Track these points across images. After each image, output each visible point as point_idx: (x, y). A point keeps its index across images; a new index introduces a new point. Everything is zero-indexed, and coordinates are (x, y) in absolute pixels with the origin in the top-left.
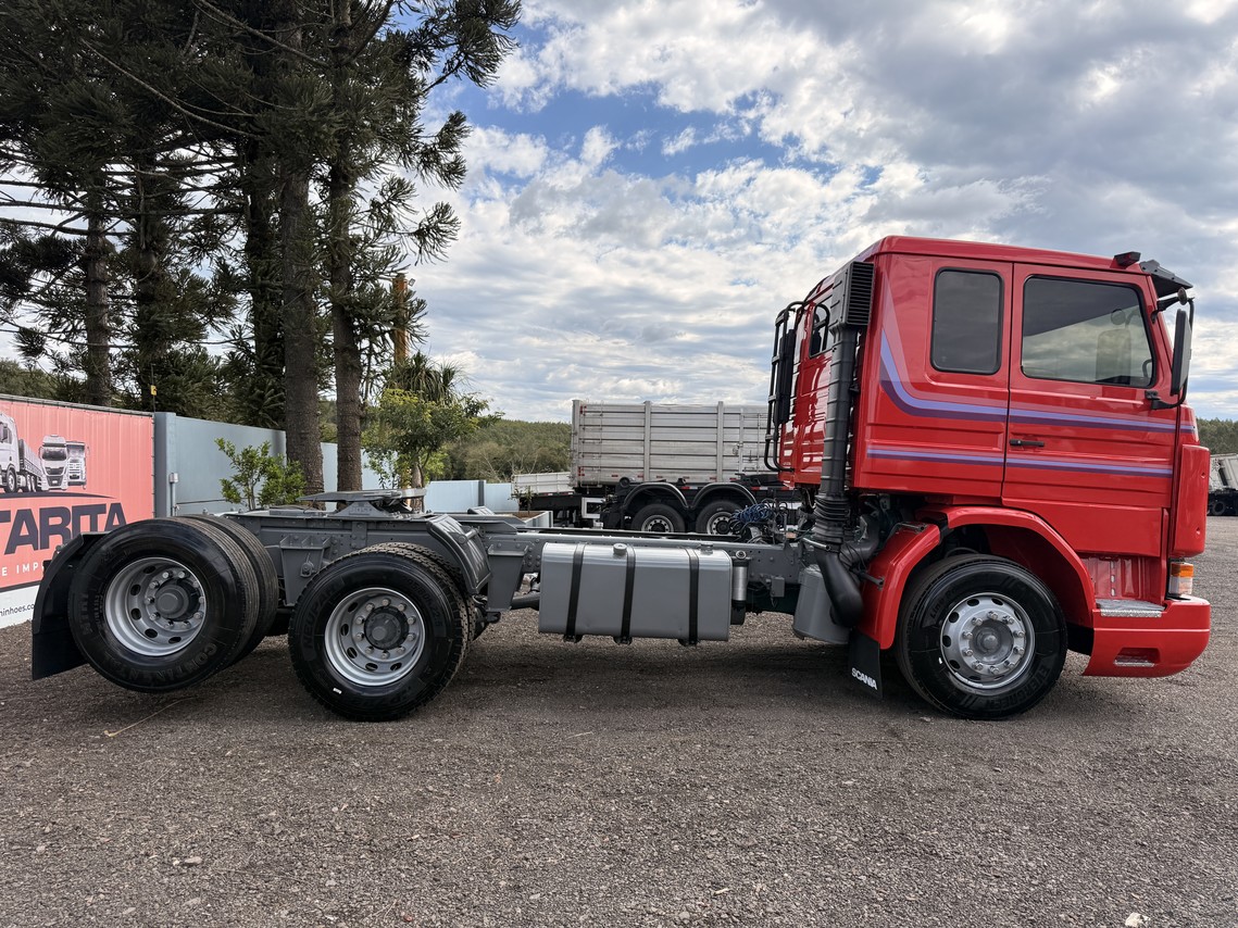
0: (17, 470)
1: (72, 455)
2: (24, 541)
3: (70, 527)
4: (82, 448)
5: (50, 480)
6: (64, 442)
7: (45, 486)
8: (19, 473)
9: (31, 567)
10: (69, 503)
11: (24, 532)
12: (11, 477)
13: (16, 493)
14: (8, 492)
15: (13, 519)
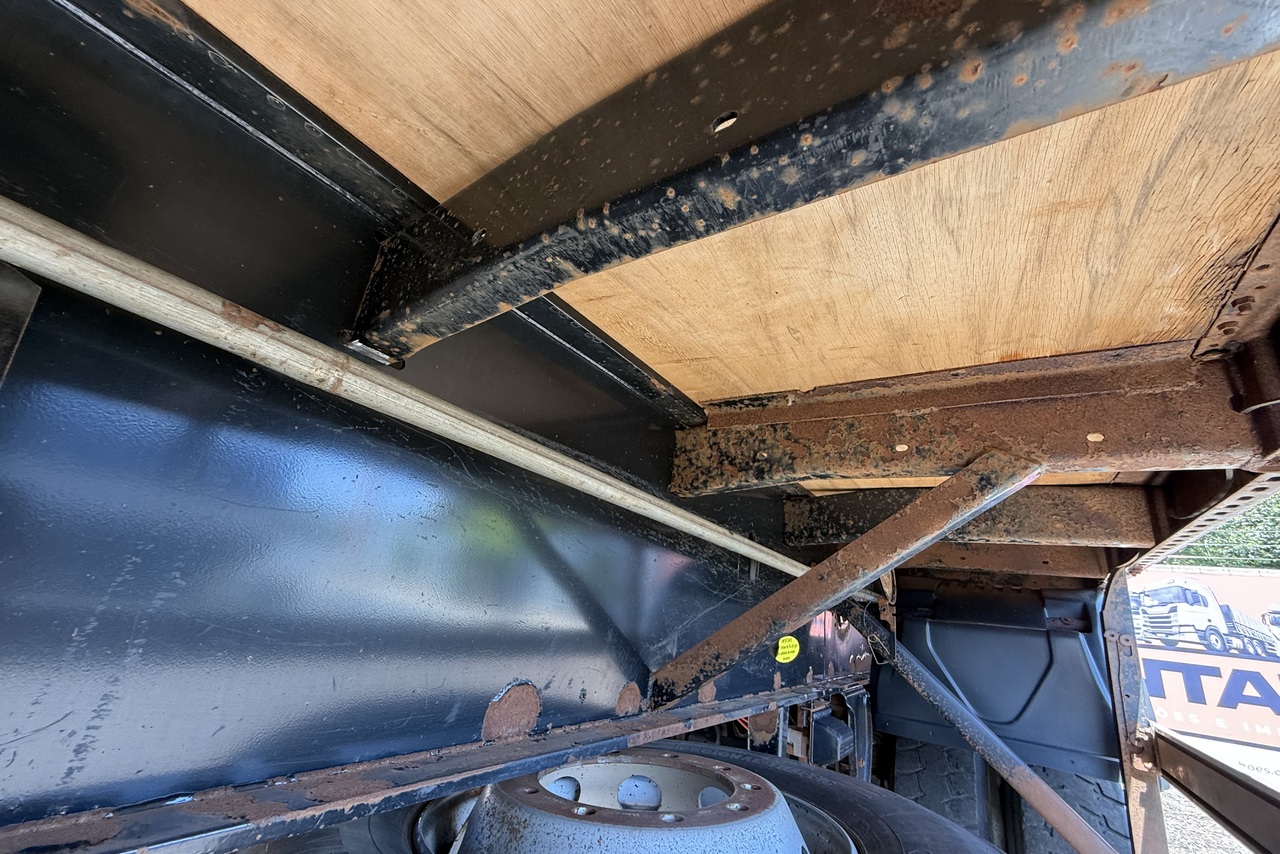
0: (1224, 629)
2: (1253, 701)
8: (1231, 634)
9: (1274, 731)
11: (1250, 692)
12: (1213, 638)
13: (1226, 652)
14: (1210, 650)
15: (1226, 674)
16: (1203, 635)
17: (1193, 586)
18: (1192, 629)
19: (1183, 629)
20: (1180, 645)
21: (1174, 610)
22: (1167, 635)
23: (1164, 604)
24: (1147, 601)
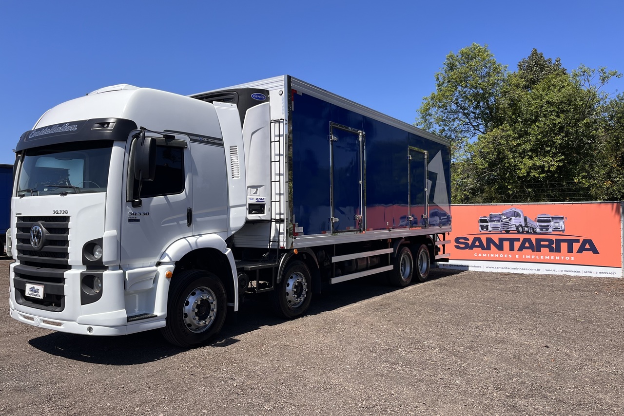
0: (524, 225)
1: (555, 221)
2: (527, 248)
3: (554, 246)
4: (563, 218)
5: (541, 230)
6: (550, 216)
7: (538, 230)
8: (525, 227)
9: (531, 257)
10: (553, 238)
11: (527, 245)
12: (520, 228)
13: (523, 233)
14: (519, 232)
15: (521, 240)
16: (517, 228)
17: (517, 211)
18: (514, 226)
19: (512, 226)
20: (510, 232)
21: (511, 219)
22: (507, 229)
23: (507, 218)
24: (503, 217)
